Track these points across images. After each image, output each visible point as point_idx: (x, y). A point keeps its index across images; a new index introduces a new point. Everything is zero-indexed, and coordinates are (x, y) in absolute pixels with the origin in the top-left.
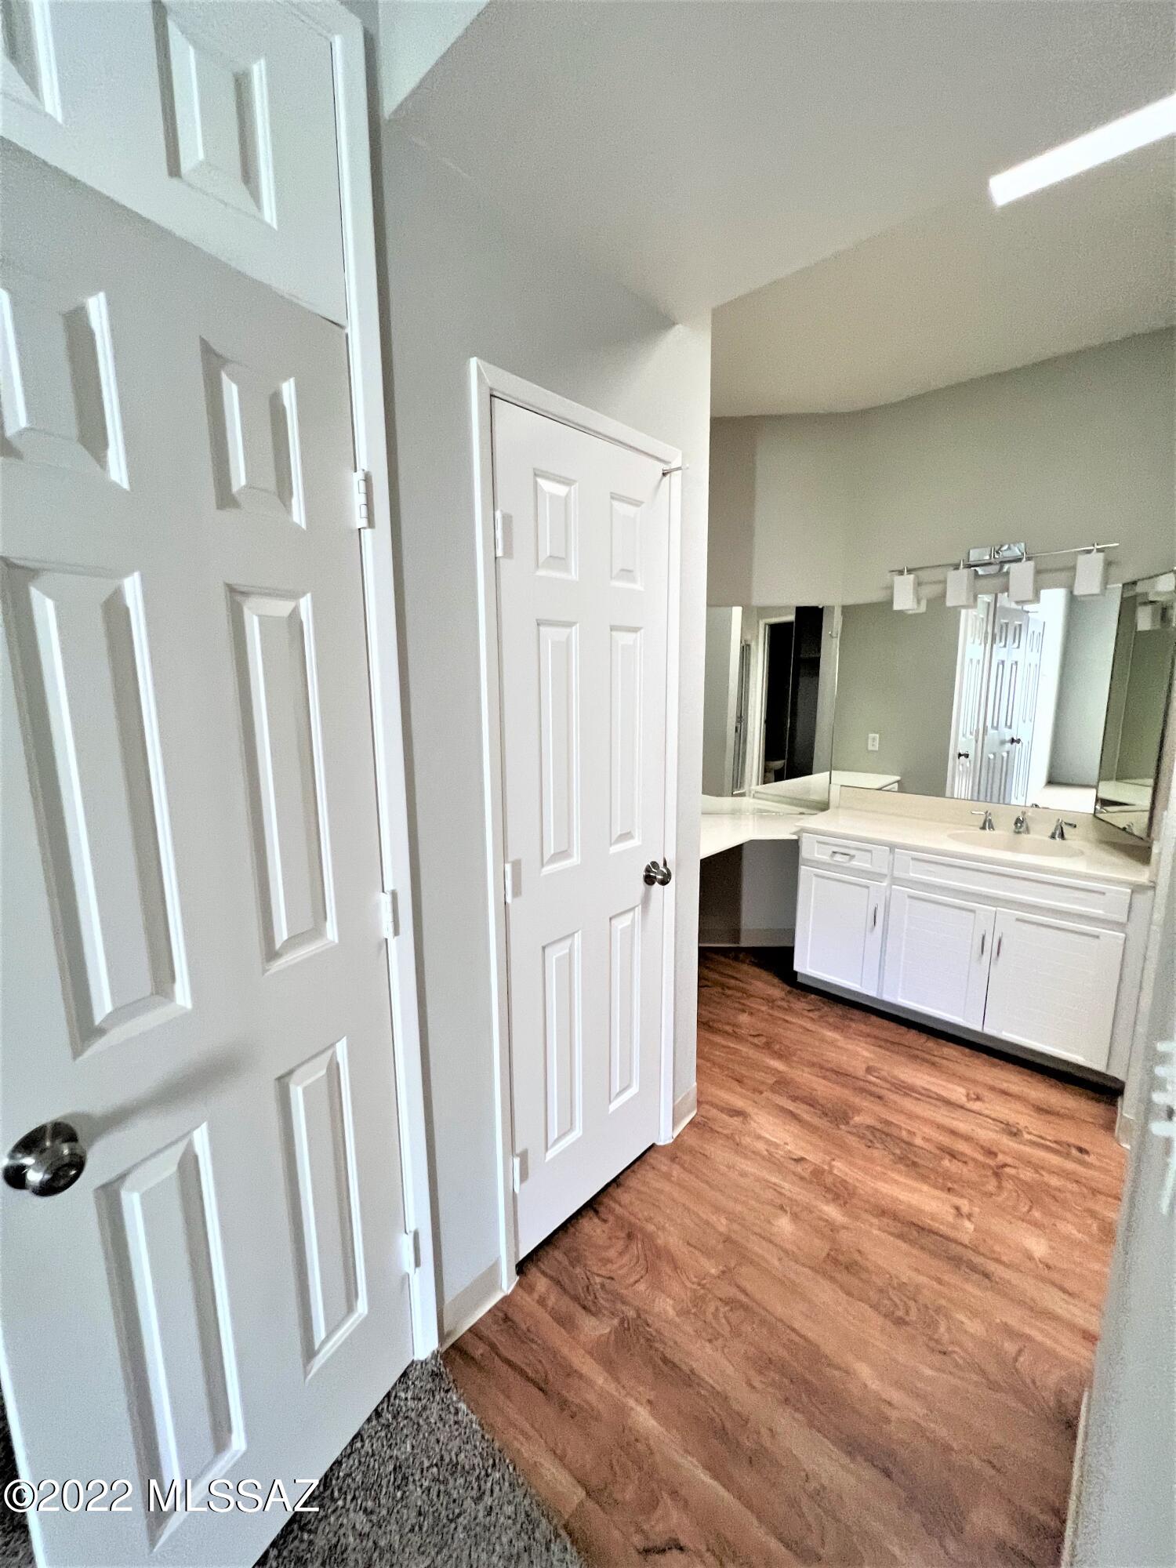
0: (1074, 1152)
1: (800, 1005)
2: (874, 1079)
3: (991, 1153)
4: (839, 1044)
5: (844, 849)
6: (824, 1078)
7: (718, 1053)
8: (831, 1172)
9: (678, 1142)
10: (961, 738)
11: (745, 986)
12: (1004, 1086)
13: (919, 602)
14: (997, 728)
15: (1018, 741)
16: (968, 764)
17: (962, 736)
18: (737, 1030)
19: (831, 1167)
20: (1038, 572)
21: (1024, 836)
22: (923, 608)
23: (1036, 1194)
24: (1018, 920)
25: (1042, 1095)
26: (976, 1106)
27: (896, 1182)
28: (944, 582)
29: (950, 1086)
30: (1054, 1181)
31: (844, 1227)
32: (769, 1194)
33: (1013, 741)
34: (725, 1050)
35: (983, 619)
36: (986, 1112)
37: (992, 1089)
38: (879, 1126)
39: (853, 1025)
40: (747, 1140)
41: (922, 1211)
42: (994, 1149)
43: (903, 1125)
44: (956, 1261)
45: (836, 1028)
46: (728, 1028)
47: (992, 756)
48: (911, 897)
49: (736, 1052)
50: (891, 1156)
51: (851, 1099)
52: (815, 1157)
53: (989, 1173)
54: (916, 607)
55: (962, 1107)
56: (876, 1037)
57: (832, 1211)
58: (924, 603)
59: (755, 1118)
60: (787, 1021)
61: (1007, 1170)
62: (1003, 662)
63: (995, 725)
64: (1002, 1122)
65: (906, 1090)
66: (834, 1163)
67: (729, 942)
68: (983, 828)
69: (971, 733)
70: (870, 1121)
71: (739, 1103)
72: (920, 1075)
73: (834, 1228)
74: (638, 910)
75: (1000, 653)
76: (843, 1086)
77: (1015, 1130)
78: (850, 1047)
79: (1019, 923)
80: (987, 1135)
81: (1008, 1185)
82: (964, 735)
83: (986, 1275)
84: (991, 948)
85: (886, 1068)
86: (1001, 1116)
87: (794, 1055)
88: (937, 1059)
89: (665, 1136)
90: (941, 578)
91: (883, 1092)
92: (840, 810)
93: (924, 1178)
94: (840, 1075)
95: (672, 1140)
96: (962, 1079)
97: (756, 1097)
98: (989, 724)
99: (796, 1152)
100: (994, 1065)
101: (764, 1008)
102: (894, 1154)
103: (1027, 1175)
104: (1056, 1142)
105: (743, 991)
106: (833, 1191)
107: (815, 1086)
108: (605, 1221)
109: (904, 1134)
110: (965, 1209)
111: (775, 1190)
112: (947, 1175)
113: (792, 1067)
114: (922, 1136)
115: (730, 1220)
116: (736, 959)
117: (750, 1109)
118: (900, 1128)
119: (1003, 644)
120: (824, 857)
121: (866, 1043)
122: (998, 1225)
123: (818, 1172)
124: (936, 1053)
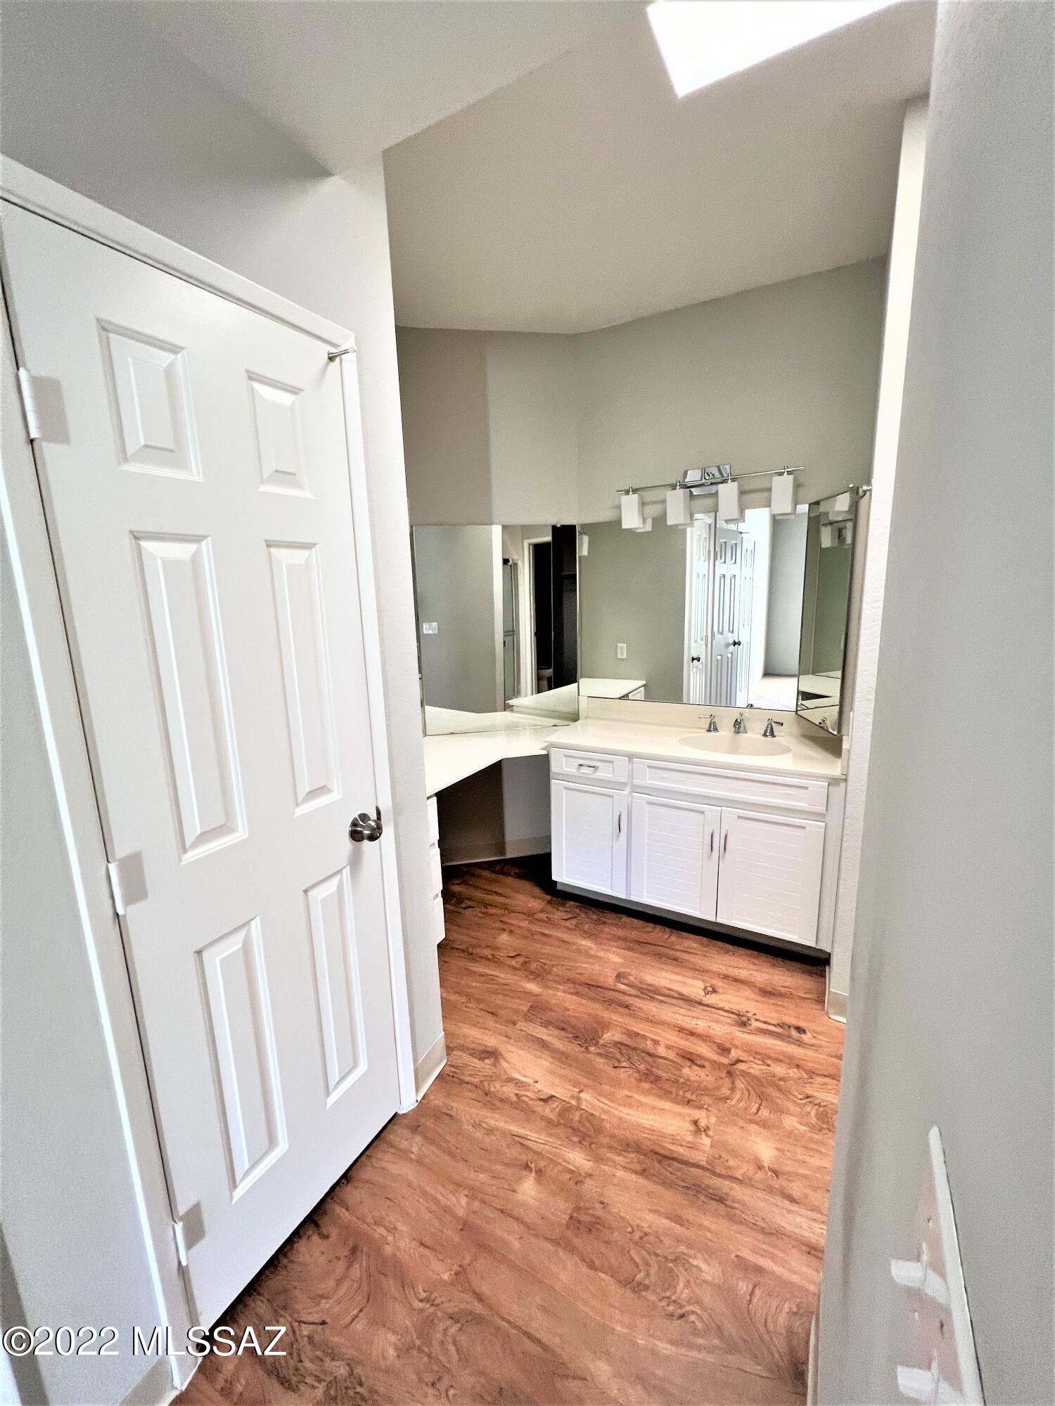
0: (794, 1033)
1: (558, 915)
2: (623, 987)
3: (725, 1050)
4: (592, 952)
5: (590, 759)
6: (577, 994)
7: (474, 984)
8: (578, 1108)
9: (423, 1104)
10: (693, 645)
11: (507, 901)
12: (736, 973)
13: (644, 520)
14: (722, 633)
15: (739, 644)
16: (701, 666)
17: (694, 644)
18: (496, 953)
19: (578, 1099)
20: (742, 493)
21: (742, 735)
22: (648, 527)
23: (763, 1089)
24: (739, 817)
25: (767, 977)
26: (712, 999)
27: (641, 1104)
28: (664, 502)
29: (690, 981)
30: (779, 1070)
31: (590, 1176)
32: (515, 1152)
33: (735, 643)
34: (482, 979)
35: (706, 538)
36: (721, 1005)
37: (726, 977)
38: (627, 1041)
39: (606, 929)
40: (496, 1087)
41: (664, 1135)
42: (728, 1045)
43: (648, 1035)
44: (696, 1191)
45: (589, 935)
46: (487, 952)
47: (719, 658)
48: (649, 803)
49: (492, 979)
50: (636, 1075)
51: (600, 1014)
52: (562, 1091)
53: (724, 1074)
54: (642, 526)
55: (700, 1003)
56: (625, 939)
57: (577, 1158)
58: (649, 522)
59: (508, 1056)
60: (544, 935)
61: (741, 1066)
62: (724, 576)
63: (721, 630)
64: (733, 1013)
65: (651, 993)
66: (582, 1095)
67: (495, 855)
68: (709, 730)
69: (702, 639)
70: (618, 1037)
71: (491, 1041)
72: (664, 974)
73: (578, 1177)
74: (346, 872)
75: (721, 569)
76: (594, 1000)
77: (744, 1019)
78: (602, 954)
79: (740, 820)
80: (722, 1029)
81: (740, 1084)
82: (696, 641)
83: (721, 1200)
84: (718, 845)
85: (634, 972)
86: (735, 1007)
87: (549, 973)
88: (678, 954)
89: (408, 1102)
90: (661, 498)
91: (630, 1000)
92: (589, 721)
93: (666, 1095)
94: (590, 988)
95: (416, 1104)
96: (700, 972)
97: (509, 1030)
98: (716, 629)
99: (545, 1090)
100: (727, 952)
101: (523, 924)
102: (639, 1071)
103: (756, 1068)
104: (778, 1025)
105: (506, 907)
106: (579, 1131)
107: (567, 1005)
108: (326, 1237)
109: (649, 1045)
110: (702, 1124)
111: (521, 1144)
112: (687, 1084)
113: (546, 987)
114: (666, 1042)
115: (471, 1198)
116: (501, 872)
117: (502, 1048)
118: (645, 1037)
119: (723, 560)
120: (572, 770)
121: (618, 947)
122: (732, 1135)
123: (566, 1110)
124: (678, 947)
